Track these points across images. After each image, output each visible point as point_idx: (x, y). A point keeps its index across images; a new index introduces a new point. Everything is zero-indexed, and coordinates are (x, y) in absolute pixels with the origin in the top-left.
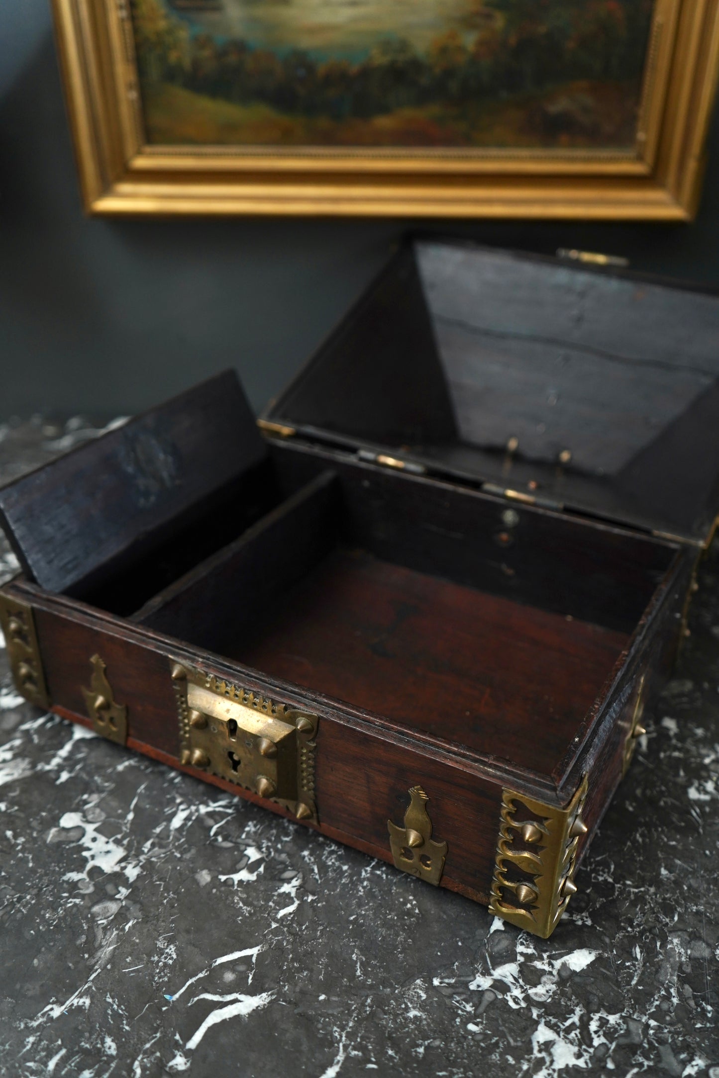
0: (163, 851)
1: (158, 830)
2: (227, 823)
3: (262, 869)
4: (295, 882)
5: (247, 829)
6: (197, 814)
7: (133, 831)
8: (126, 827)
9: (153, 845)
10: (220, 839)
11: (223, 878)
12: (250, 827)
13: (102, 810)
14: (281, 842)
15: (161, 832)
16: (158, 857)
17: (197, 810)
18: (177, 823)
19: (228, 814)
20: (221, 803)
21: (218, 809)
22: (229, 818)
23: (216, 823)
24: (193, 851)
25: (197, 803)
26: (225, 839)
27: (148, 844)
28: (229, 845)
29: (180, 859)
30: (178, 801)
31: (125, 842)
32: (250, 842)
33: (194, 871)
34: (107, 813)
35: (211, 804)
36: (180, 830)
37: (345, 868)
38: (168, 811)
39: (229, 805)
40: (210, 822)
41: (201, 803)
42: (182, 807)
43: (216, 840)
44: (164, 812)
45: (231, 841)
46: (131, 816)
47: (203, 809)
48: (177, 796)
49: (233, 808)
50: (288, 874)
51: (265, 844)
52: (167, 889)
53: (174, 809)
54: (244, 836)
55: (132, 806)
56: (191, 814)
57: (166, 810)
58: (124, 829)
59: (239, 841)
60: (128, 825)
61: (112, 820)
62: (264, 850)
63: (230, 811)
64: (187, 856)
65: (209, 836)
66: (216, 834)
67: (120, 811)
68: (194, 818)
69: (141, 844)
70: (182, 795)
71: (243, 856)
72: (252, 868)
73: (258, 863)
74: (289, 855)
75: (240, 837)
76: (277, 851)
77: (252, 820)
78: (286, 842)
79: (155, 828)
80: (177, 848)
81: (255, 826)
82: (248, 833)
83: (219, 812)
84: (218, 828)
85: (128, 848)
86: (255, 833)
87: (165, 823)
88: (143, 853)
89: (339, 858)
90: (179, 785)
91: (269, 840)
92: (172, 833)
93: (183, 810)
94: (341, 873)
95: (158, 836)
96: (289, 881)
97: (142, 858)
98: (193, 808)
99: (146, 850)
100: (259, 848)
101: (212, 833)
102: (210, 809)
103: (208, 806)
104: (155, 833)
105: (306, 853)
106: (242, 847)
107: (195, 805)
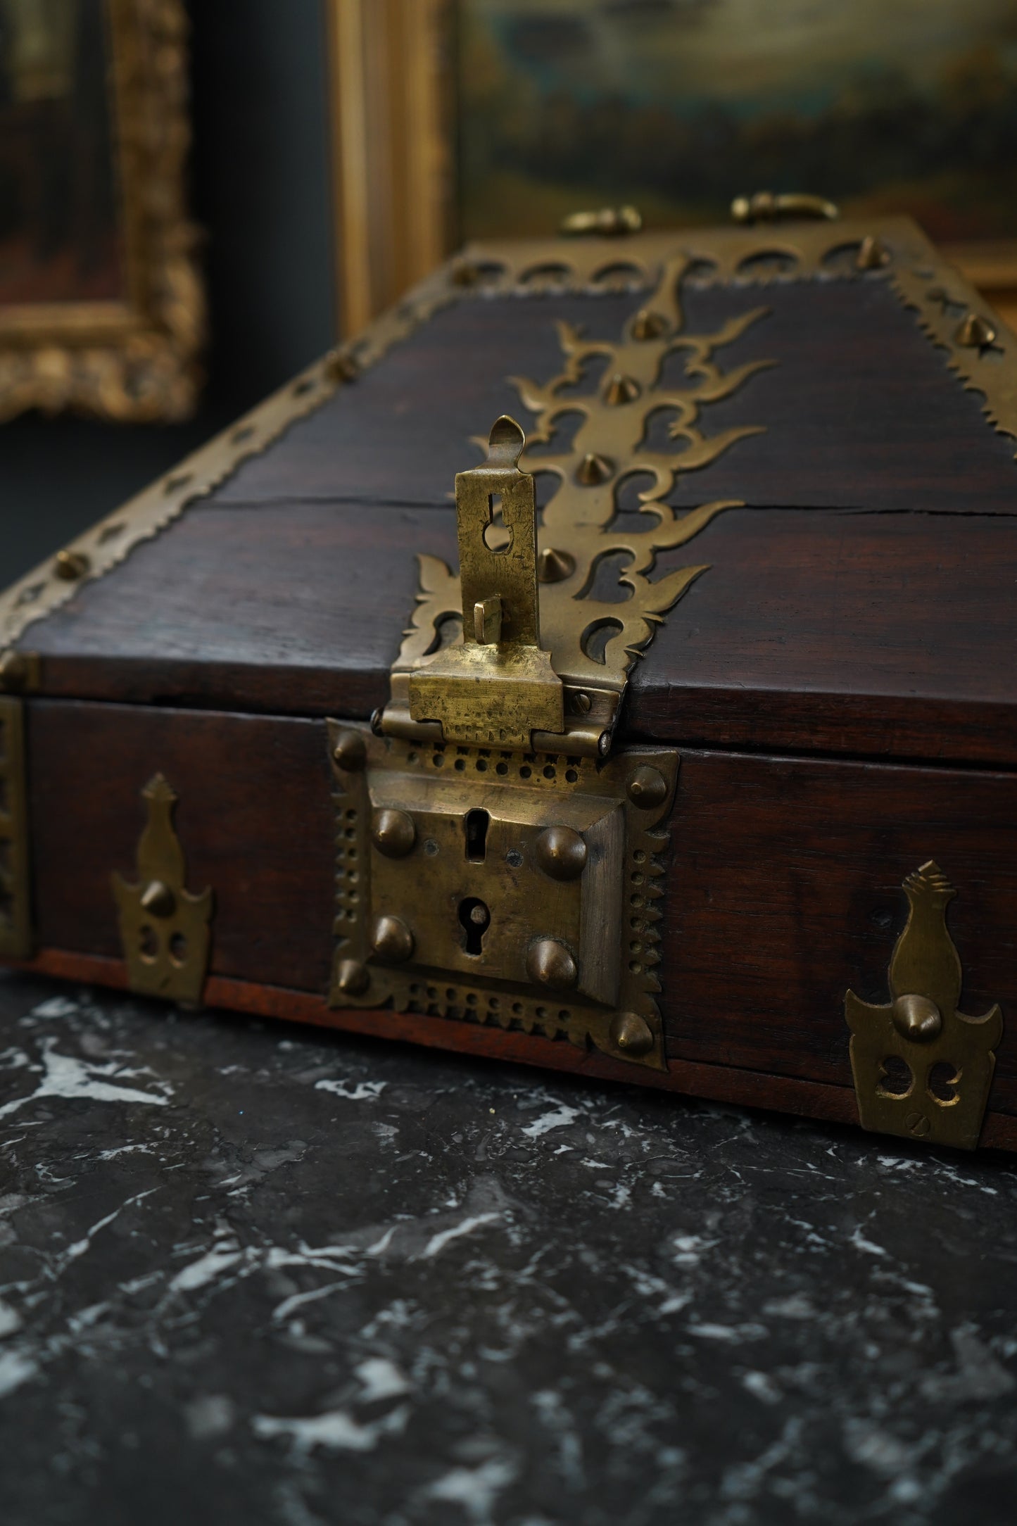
0: (123, 1333)
1: (134, 1286)
2: (333, 1296)
3: (396, 1421)
4: (496, 1474)
5: (385, 1316)
6: (256, 1265)
7: (64, 1278)
8: (54, 1270)
9: (102, 1318)
10: (297, 1328)
11: (267, 1426)
12: (396, 1314)
13: (13, 1227)
14: (476, 1359)
15: (140, 1293)
16: (101, 1347)
17: (261, 1259)
18: (192, 1277)
19: (344, 1277)
20: (330, 1251)
21: (317, 1263)
22: (342, 1286)
23: (302, 1289)
24: (208, 1347)
25: (268, 1242)
26: (313, 1330)
27: (90, 1314)
28: (317, 1345)
29: (160, 1362)
30: (219, 1232)
31: (31, 1301)
32: (384, 1347)
33: (187, 1395)
34: (19, 1235)
35: (305, 1250)
36: (191, 1296)
37: (671, 1457)
38: (182, 1249)
39: (352, 1257)
40: (286, 1286)
41: (277, 1244)
42: (223, 1246)
43: (284, 1329)
44: (172, 1250)
45: (328, 1339)
46: (78, 1249)
47: (277, 1257)
48: (219, 1222)
49: (362, 1265)
50: (474, 1447)
51: (426, 1357)
52: (83, 1431)
53: (201, 1248)
54: (369, 1331)
55: (94, 1229)
56: (243, 1263)
57: (177, 1247)
58: (47, 1271)
59: (352, 1340)
60: (61, 1267)
61: (27, 1249)
62: (420, 1371)
63: (348, 1270)
64: (186, 1356)
65: (269, 1317)
66: (292, 1316)
67: (57, 1235)
68: (244, 1272)
69: (71, 1309)
70: (232, 1222)
71: (349, 1377)
72: (365, 1413)
73: (387, 1404)
74: (494, 1396)
75: (356, 1331)
76: (460, 1382)
77: (404, 1297)
78: (493, 1364)
79: (127, 1280)
80: (163, 1333)
81: (410, 1312)
82: (384, 1328)
83: (322, 1268)
84: (304, 1305)
85: (28, 1317)
86: (405, 1329)
87: (160, 1274)
88: (66, 1330)
89: (655, 1428)
90: (236, 1202)
91: (441, 1349)
92: (169, 1298)
93: (223, 1253)
94: (651, 1471)
95: (129, 1301)
96: (473, 1465)
97: (56, 1344)
98: (252, 1252)
99: (75, 1325)
100: (404, 1365)
101: (281, 1311)
102: (296, 1260)
103: (293, 1250)
104: (119, 1290)
105: (547, 1400)
106: (354, 1357)
107: (257, 1246)
